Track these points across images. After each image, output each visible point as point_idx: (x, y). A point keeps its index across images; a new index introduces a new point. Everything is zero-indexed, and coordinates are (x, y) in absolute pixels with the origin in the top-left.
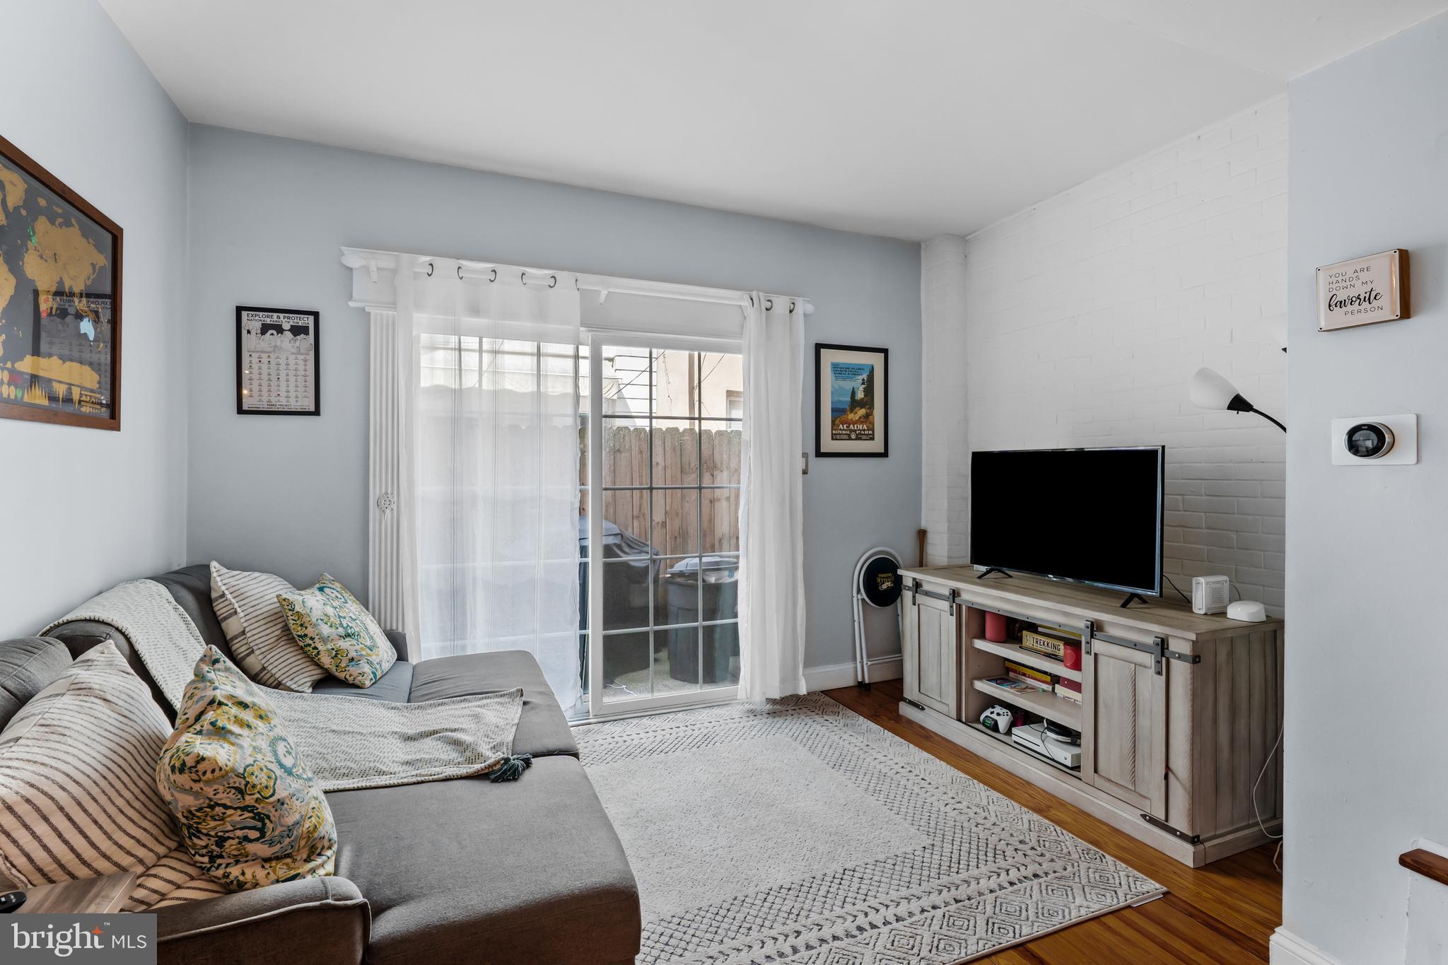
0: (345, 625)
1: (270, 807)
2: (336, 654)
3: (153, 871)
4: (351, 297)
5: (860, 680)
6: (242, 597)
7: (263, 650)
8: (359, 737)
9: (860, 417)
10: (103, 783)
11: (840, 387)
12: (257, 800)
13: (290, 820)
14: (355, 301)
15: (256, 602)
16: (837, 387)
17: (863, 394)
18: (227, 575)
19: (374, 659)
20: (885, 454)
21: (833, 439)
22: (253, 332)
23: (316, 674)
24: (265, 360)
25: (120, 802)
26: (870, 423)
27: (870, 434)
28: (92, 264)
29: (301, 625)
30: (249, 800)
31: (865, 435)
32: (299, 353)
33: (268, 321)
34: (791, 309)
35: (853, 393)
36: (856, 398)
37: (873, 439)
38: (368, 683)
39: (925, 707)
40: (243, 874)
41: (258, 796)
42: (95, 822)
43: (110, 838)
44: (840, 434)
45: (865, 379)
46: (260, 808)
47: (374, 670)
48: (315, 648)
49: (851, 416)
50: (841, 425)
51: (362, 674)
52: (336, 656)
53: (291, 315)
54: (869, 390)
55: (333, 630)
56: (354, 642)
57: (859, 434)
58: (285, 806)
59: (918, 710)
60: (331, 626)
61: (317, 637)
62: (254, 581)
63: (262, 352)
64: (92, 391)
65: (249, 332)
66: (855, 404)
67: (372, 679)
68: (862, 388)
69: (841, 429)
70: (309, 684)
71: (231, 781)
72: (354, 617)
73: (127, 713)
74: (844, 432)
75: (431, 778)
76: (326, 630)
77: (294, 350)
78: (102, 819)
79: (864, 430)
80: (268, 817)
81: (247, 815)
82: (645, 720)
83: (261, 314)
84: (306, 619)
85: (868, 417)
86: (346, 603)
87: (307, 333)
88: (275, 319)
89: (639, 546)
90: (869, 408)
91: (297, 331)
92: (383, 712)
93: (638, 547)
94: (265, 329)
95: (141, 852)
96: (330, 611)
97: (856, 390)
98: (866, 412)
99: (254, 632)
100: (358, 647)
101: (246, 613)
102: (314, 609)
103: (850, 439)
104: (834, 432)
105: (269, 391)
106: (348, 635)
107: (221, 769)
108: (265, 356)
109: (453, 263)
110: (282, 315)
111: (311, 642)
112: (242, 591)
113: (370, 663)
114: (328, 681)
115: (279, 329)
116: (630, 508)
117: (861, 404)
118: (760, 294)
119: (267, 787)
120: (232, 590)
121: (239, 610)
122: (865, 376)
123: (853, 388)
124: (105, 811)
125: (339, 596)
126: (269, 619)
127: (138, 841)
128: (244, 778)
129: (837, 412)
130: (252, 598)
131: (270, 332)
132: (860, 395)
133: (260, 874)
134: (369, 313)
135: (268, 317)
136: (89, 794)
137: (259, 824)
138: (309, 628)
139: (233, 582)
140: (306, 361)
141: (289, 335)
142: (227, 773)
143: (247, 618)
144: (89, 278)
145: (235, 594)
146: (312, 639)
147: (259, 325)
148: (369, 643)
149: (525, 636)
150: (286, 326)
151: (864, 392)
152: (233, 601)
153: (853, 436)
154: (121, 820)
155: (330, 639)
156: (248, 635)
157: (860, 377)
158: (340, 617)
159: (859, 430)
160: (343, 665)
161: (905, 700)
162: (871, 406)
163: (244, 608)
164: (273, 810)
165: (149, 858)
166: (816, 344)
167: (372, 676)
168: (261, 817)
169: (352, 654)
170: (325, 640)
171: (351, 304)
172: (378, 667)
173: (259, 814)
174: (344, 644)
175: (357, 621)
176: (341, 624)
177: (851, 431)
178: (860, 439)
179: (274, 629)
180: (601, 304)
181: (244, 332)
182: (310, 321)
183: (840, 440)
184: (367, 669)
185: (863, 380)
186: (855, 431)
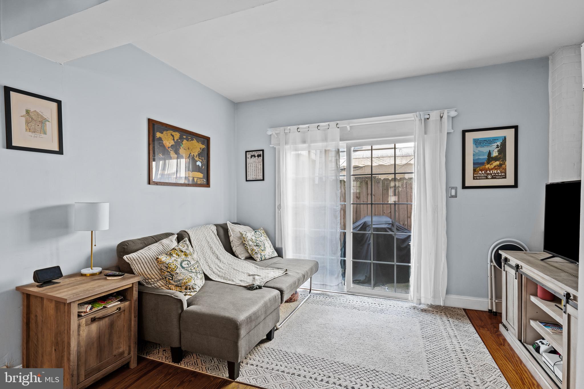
0: (257, 243)
1: (174, 274)
2: (252, 250)
3: (158, 281)
4: (270, 144)
5: (490, 308)
6: (233, 230)
7: (236, 246)
8: (238, 271)
9: (495, 166)
10: (152, 260)
11: (479, 151)
12: (171, 271)
13: (180, 278)
14: (272, 145)
15: (236, 233)
16: (477, 151)
17: (497, 153)
18: (231, 225)
19: (263, 254)
20: (516, 186)
21: (474, 179)
22: (249, 158)
23: (247, 255)
24: (252, 166)
25: (154, 265)
26: (503, 169)
27: (503, 175)
28: (200, 148)
29: (244, 241)
30: (169, 270)
31: (498, 176)
32: (259, 163)
33: (252, 154)
34: (442, 116)
35: (490, 153)
36: (492, 156)
37: (505, 178)
38: (258, 260)
39: (509, 330)
40: (171, 287)
41: (171, 270)
42: (148, 267)
43: (151, 271)
44: (479, 176)
45: (499, 145)
46: (172, 273)
47: (262, 257)
48: (247, 248)
49: (487, 166)
50: (480, 172)
51: (257, 257)
52: (252, 251)
53: (257, 152)
54: (502, 149)
55: (253, 243)
56: (258, 248)
57: (494, 175)
58: (178, 274)
59: (505, 329)
60: (253, 242)
61: (248, 245)
62: (238, 228)
63: (251, 163)
64: (201, 178)
65: (248, 158)
66: (490, 159)
67: (260, 259)
68: (496, 150)
69: (480, 174)
70: (244, 257)
71: (164, 265)
72: (261, 241)
73: (165, 249)
74: (482, 175)
75: (237, 284)
76: (251, 243)
77: (258, 162)
78: (150, 267)
79: (498, 173)
80: (174, 276)
81: (169, 273)
82: (365, 298)
83: (251, 152)
84: (245, 239)
85: (502, 166)
86: (261, 236)
87: (261, 157)
88: (254, 153)
89: (403, 229)
90: (503, 161)
91: (259, 156)
92: (254, 268)
93: (401, 230)
94: (252, 156)
95: (156, 276)
96: (254, 238)
97: (491, 152)
98: (500, 163)
99: (235, 241)
100: (258, 249)
101: (234, 235)
102: (248, 237)
103: (487, 178)
104: (475, 175)
105: (253, 174)
106: (257, 246)
107: (162, 261)
108: (251, 164)
109: (296, 127)
110: (255, 152)
111: (246, 246)
112: (234, 230)
113: (261, 255)
114: (250, 258)
115: (255, 156)
116: (406, 213)
117: (496, 159)
118: (421, 113)
119: (174, 269)
120: (232, 229)
121: (232, 235)
122: (499, 143)
123: (490, 151)
124: (151, 266)
125: (260, 234)
126: (239, 238)
127: (156, 274)
128: (168, 265)
129: (477, 164)
130: (236, 232)
131: (253, 157)
132: (495, 154)
133: (174, 288)
134: (275, 148)
135: (252, 153)
136: (148, 261)
137: (172, 277)
138: (246, 242)
139: (232, 227)
140: (260, 165)
141: (257, 157)
142: (163, 263)
143: (234, 237)
144: (199, 152)
145: (232, 230)
146: (247, 245)
147: (250, 156)
148: (263, 249)
149: (320, 256)
150: (256, 155)
151: (498, 152)
152: (231, 232)
153: (489, 177)
154: (154, 269)
155: (251, 246)
156: (233, 241)
157: (496, 144)
158: (256, 240)
159: (494, 173)
160: (253, 254)
161: (502, 323)
162: (504, 159)
163: (233, 234)
164: (175, 274)
165: (158, 278)
166: (463, 130)
167: (260, 258)
168: (172, 275)
169: (256, 251)
170: (250, 246)
171: (271, 146)
172: (263, 256)
173: (171, 274)
174: (255, 248)
175: (262, 242)
176: (256, 242)
177: (488, 174)
178: (495, 178)
179: (240, 241)
180: (349, 131)
181: (247, 158)
182: (261, 153)
183: (480, 179)
184: (259, 256)
185: (498, 145)
186: (491, 174)
